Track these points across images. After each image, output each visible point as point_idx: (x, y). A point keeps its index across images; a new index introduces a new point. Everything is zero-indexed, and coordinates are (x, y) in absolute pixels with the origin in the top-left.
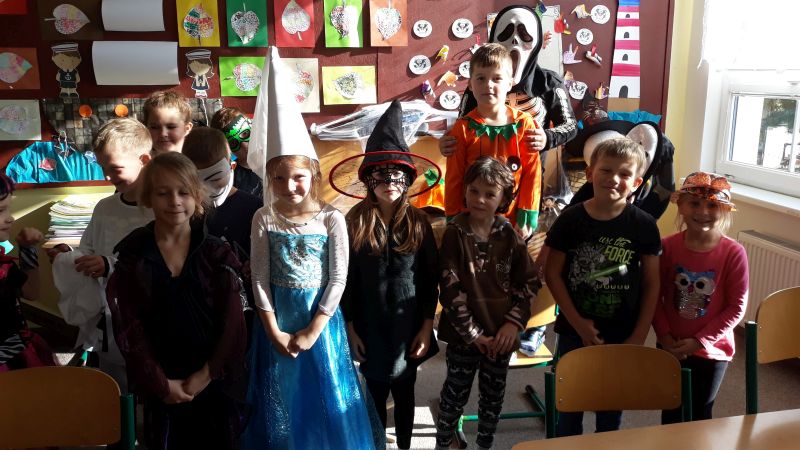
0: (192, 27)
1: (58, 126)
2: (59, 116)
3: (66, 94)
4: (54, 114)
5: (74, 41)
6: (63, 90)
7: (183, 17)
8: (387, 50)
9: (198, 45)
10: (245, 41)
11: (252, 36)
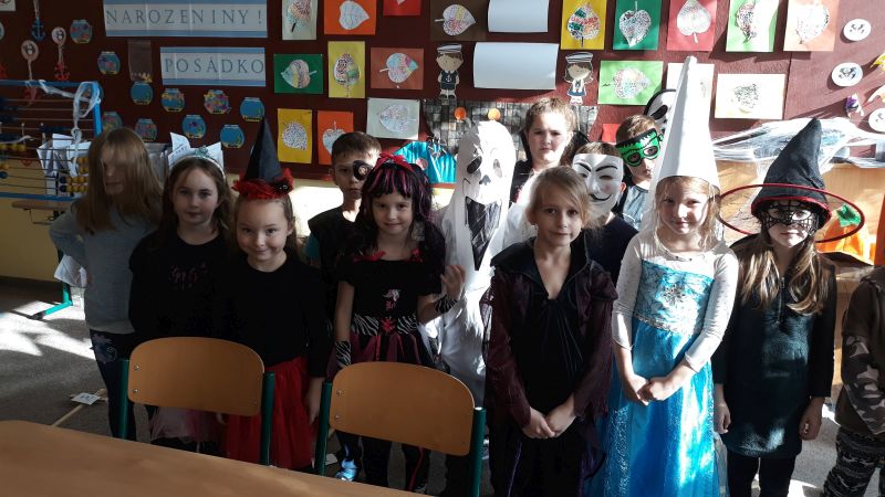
0: (577, 27)
1: (434, 127)
2: (436, 117)
3: (444, 96)
4: (432, 114)
5: (459, 42)
6: (443, 92)
7: (569, 17)
8: (805, 55)
9: (580, 47)
10: (632, 44)
11: (640, 37)
